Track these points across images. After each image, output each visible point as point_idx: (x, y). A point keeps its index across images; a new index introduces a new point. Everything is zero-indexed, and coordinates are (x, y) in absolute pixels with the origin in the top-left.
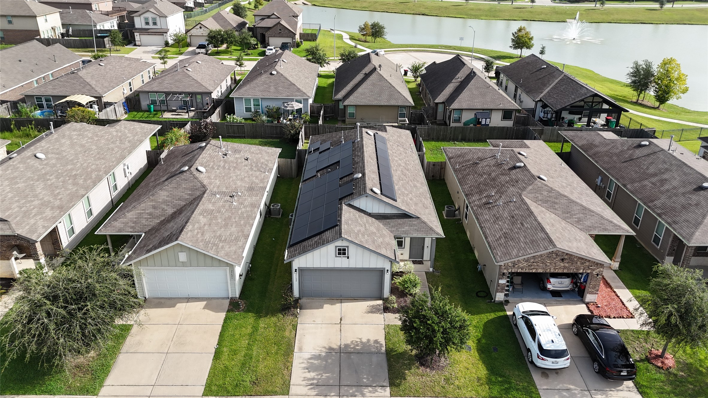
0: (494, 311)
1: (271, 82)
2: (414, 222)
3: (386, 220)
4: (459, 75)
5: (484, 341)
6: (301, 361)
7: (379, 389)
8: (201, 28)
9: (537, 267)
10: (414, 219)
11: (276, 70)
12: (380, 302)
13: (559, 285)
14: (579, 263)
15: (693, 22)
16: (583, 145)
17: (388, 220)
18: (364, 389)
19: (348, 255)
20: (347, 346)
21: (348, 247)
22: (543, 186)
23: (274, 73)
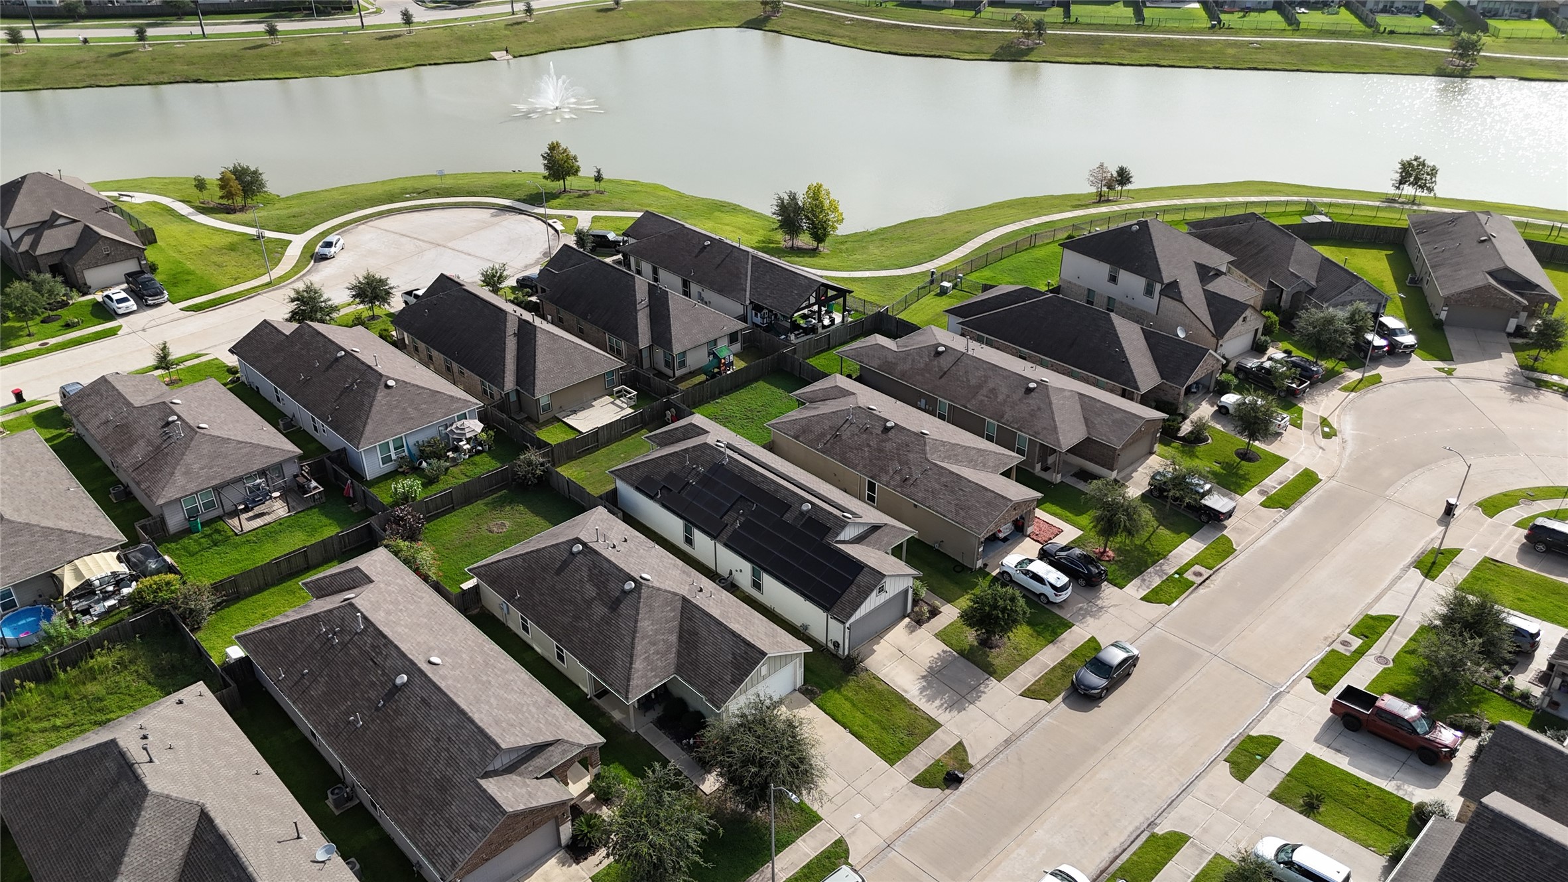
0: (983, 578)
1: (399, 401)
2: (887, 529)
4: (639, 297)
6: (918, 699)
7: (988, 683)
12: (908, 619)
15: (677, 27)
16: (880, 366)
18: (980, 689)
19: (885, 589)
20: (930, 668)
23: (391, 383)
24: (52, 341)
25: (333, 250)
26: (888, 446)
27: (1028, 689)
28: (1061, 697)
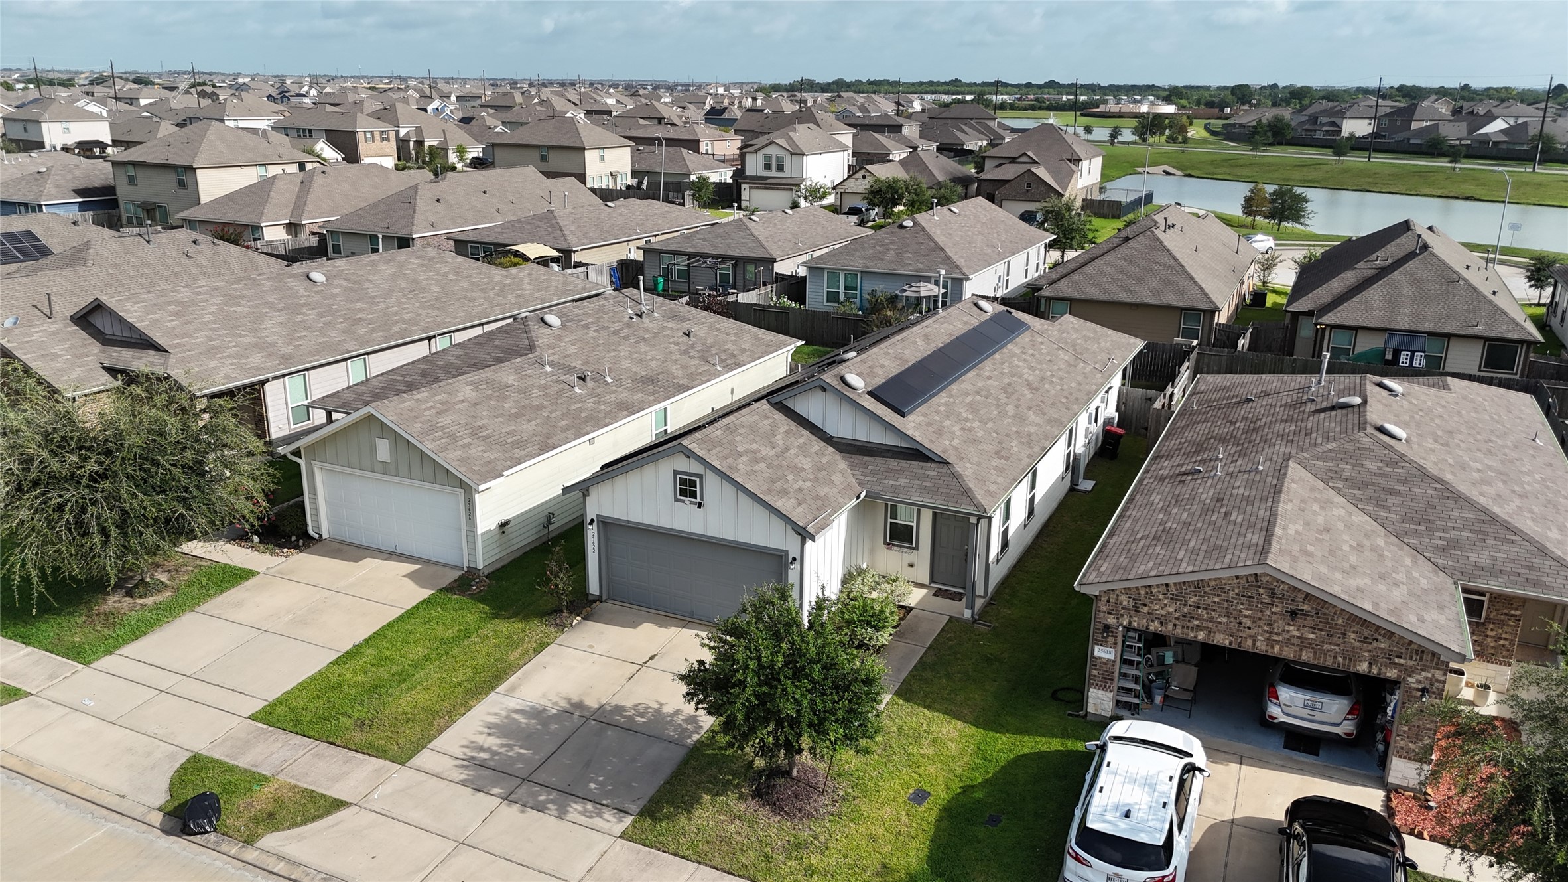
1: (893, 242)
3: (861, 457)
4: (1381, 253)
5: (979, 795)
7: (608, 815)
8: (864, 177)
9: (1210, 625)
10: (933, 465)
11: (914, 220)
13: (1305, 713)
14: (1353, 636)
17: (865, 458)
18: (576, 802)
19: (702, 498)
20: (619, 709)
21: (700, 476)
22: (1376, 446)
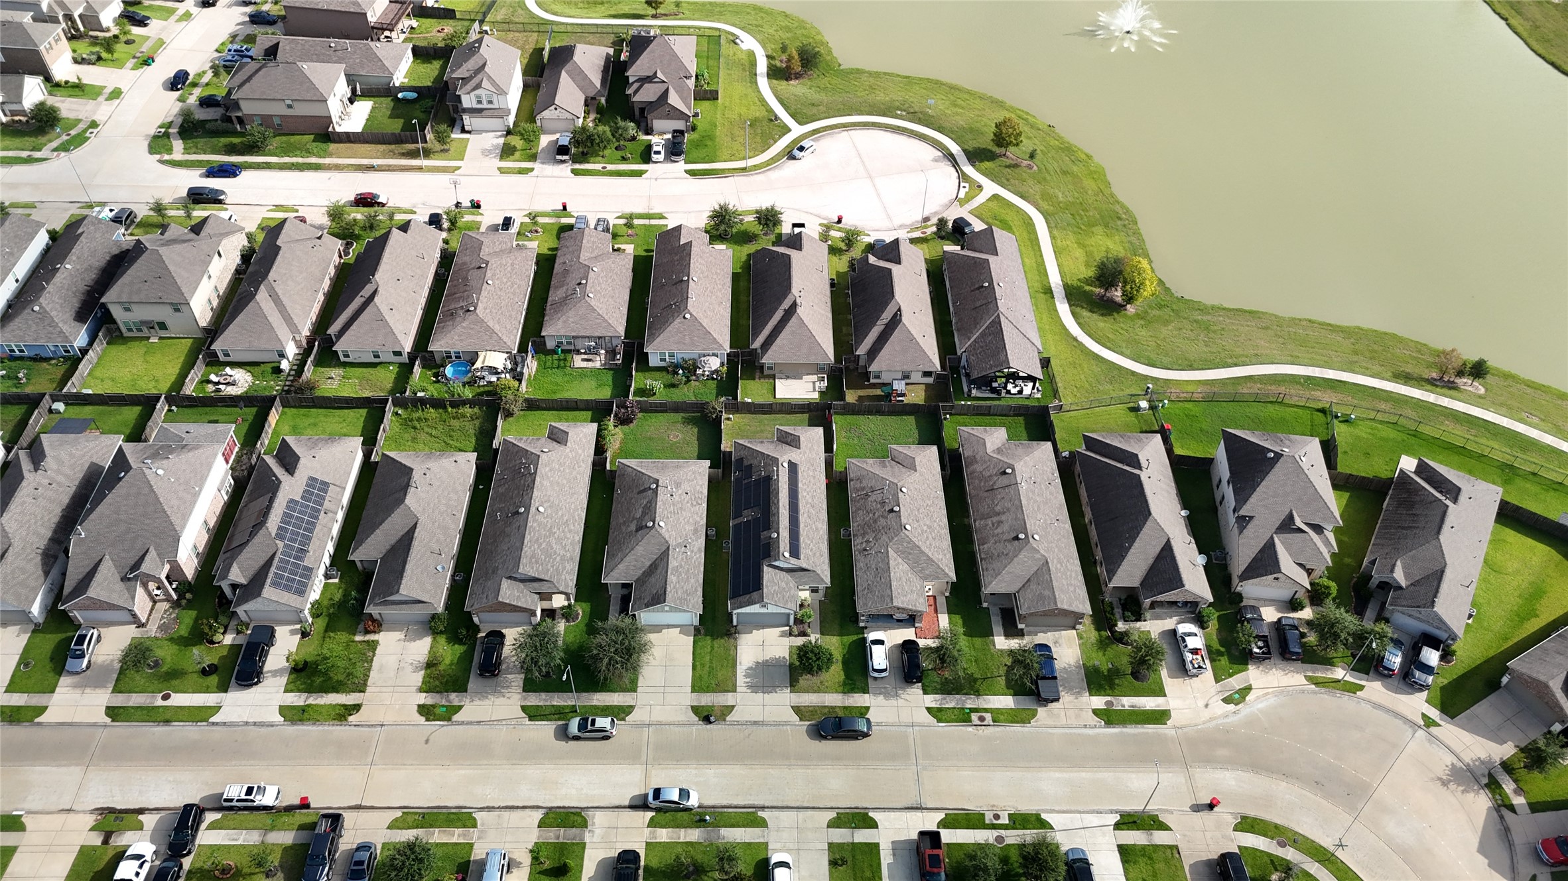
0: (857, 634)
1: (685, 329)
2: (812, 574)
3: (792, 573)
4: (883, 316)
5: (847, 656)
6: (742, 671)
7: (784, 688)
8: (556, 109)
12: (787, 628)
18: (777, 688)
19: (768, 607)
20: (767, 661)
22: (905, 537)
23: (688, 316)
24: (610, 167)
25: (802, 154)
26: (882, 522)
27: (798, 707)
28: (809, 723)
